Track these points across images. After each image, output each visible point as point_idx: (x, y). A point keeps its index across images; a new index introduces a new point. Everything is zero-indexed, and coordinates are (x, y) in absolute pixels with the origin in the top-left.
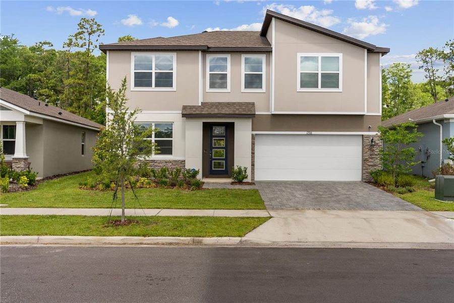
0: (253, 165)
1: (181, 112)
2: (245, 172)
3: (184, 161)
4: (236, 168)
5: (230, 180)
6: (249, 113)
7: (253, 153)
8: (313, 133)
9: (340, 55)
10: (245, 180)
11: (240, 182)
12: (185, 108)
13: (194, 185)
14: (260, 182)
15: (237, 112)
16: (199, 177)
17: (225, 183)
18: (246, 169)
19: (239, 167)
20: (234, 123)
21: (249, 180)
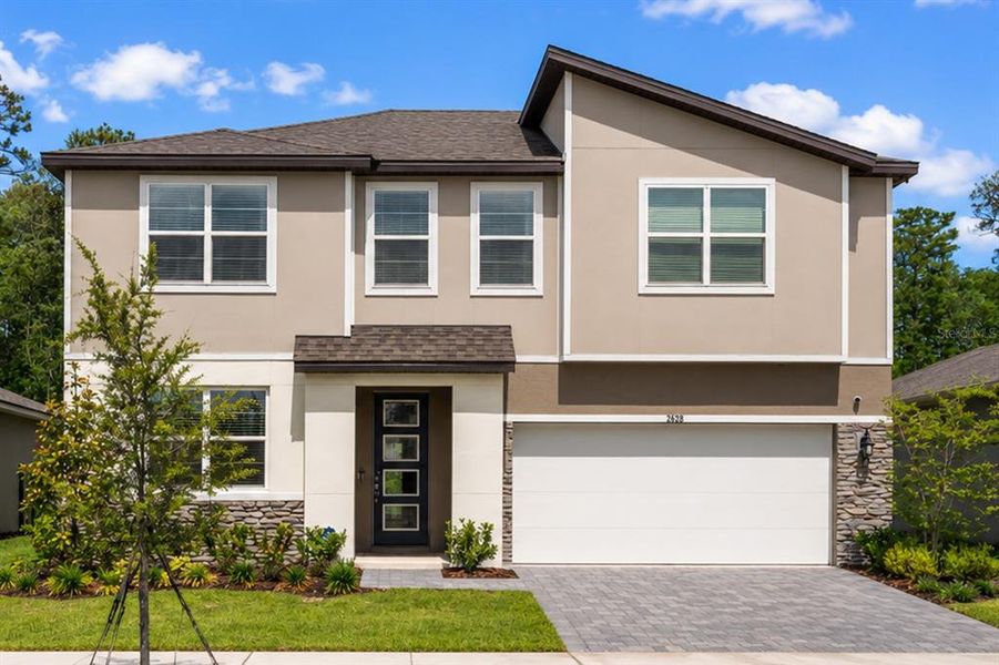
0: (508, 516)
1: (291, 356)
2: (488, 538)
3: (301, 504)
4: (457, 525)
5: (437, 562)
6: (496, 359)
7: (507, 481)
8: (688, 418)
9: (769, 184)
10: (486, 564)
11: (471, 569)
12: (302, 341)
13: (335, 579)
14: (531, 569)
15: (460, 356)
16: (347, 552)
17: (424, 572)
18: (488, 529)
19: (466, 522)
20: (450, 389)
21: (496, 562)
